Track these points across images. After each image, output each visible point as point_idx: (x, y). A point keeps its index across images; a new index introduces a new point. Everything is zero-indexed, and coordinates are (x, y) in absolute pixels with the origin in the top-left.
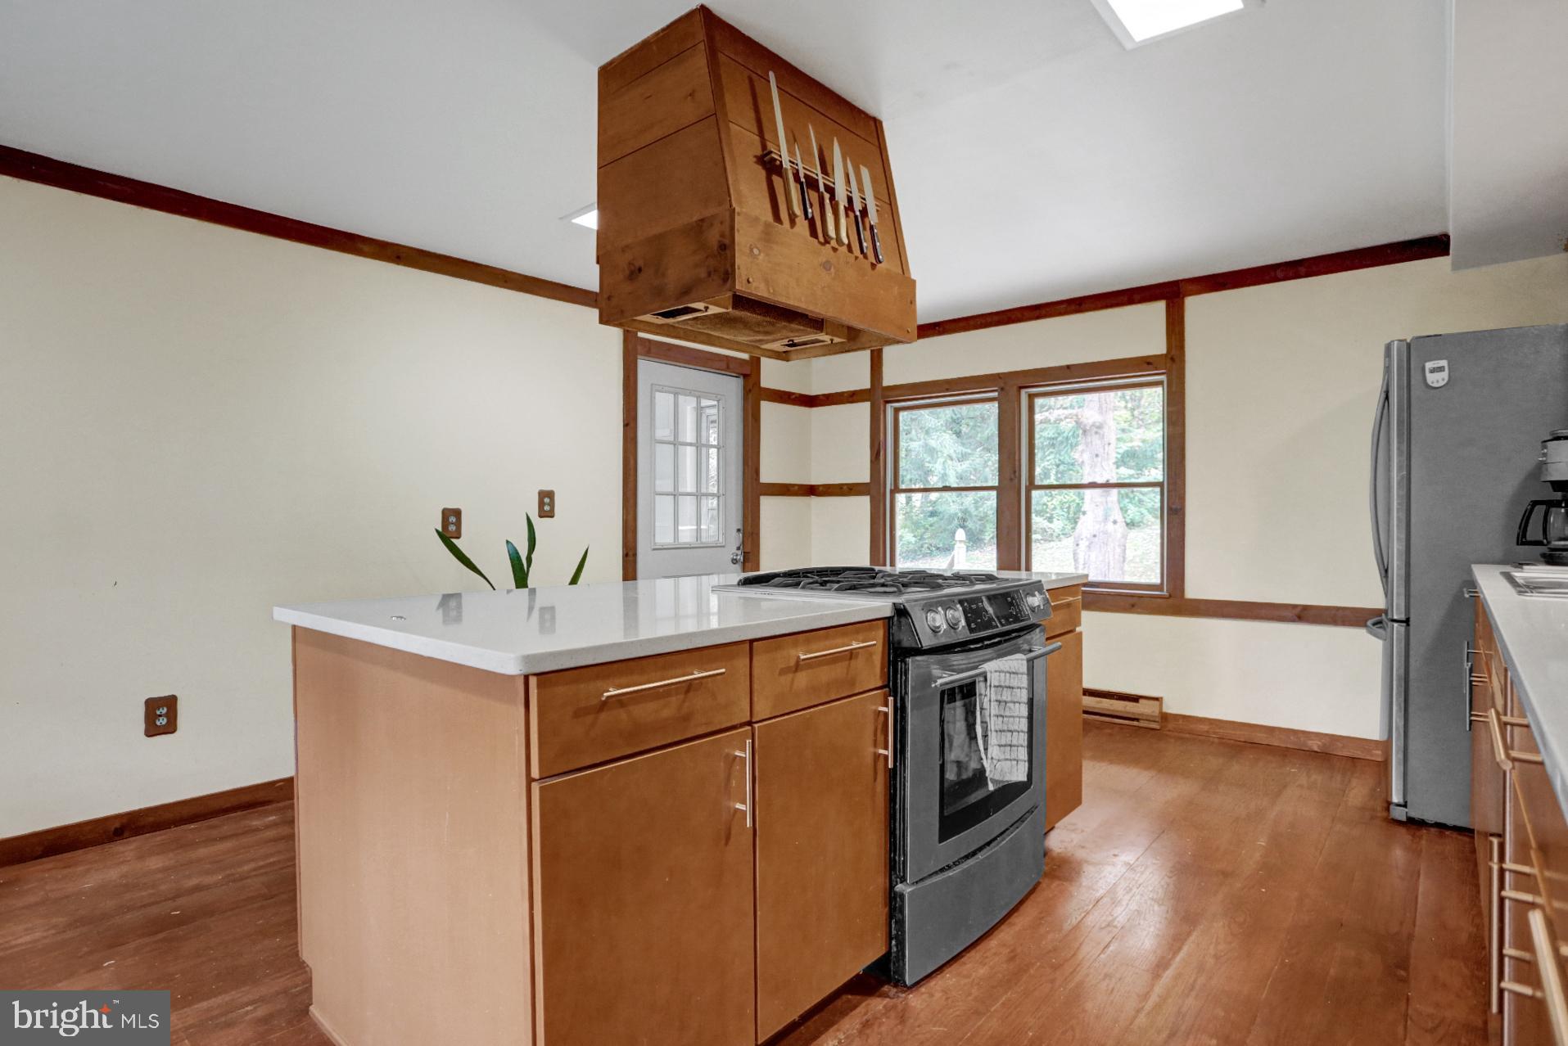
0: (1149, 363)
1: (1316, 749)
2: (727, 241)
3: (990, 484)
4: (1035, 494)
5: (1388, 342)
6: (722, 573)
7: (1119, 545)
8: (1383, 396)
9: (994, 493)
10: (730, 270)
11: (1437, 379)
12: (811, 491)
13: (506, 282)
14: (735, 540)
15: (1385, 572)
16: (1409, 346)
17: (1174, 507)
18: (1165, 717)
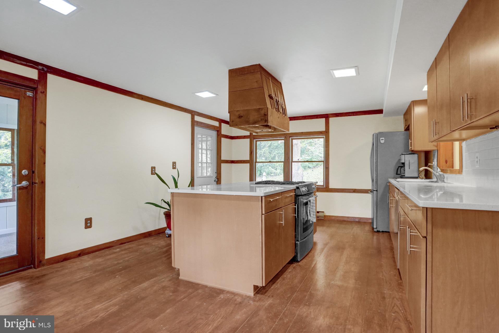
0: (321, 133)
1: (357, 221)
2: (266, 114)
3: (282, 161)
4: (293, 163)
5: (373, 134)
6: (212, 185)
7: (301, 177)
8: (373, 144)
9: (283, 163)
10: (267, 120)
11: (382, 142)
12: (233, 162)
13: (166, 105)
14: (215, 175)
15: (373, 181)
16: (377, 134)
17: (327, 167)
18: (325, 216)
